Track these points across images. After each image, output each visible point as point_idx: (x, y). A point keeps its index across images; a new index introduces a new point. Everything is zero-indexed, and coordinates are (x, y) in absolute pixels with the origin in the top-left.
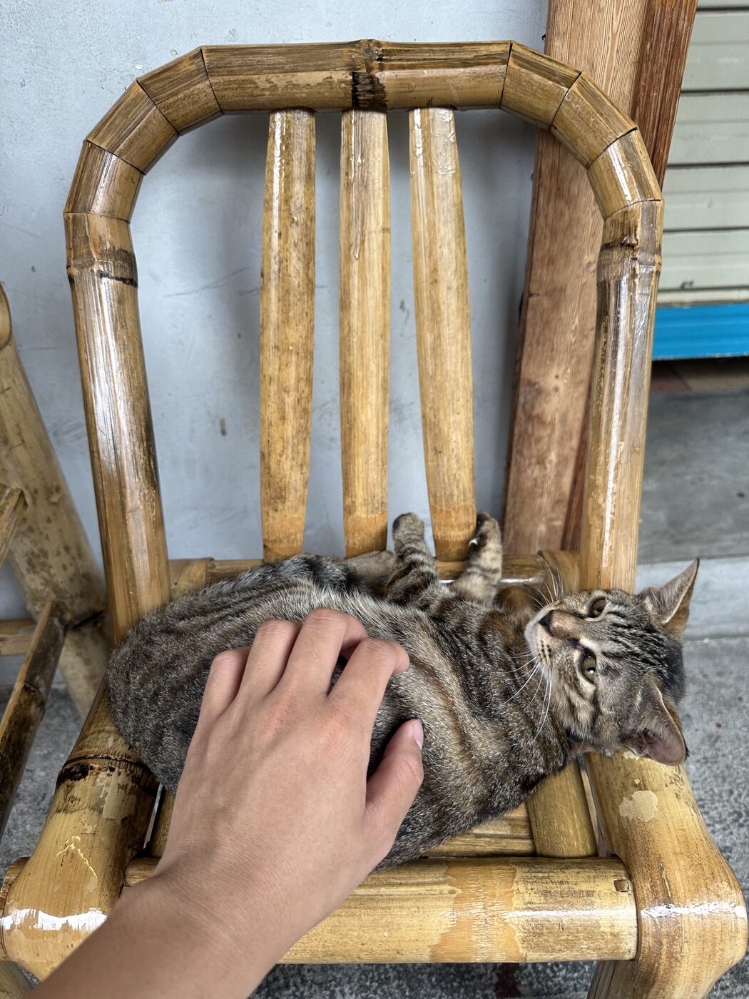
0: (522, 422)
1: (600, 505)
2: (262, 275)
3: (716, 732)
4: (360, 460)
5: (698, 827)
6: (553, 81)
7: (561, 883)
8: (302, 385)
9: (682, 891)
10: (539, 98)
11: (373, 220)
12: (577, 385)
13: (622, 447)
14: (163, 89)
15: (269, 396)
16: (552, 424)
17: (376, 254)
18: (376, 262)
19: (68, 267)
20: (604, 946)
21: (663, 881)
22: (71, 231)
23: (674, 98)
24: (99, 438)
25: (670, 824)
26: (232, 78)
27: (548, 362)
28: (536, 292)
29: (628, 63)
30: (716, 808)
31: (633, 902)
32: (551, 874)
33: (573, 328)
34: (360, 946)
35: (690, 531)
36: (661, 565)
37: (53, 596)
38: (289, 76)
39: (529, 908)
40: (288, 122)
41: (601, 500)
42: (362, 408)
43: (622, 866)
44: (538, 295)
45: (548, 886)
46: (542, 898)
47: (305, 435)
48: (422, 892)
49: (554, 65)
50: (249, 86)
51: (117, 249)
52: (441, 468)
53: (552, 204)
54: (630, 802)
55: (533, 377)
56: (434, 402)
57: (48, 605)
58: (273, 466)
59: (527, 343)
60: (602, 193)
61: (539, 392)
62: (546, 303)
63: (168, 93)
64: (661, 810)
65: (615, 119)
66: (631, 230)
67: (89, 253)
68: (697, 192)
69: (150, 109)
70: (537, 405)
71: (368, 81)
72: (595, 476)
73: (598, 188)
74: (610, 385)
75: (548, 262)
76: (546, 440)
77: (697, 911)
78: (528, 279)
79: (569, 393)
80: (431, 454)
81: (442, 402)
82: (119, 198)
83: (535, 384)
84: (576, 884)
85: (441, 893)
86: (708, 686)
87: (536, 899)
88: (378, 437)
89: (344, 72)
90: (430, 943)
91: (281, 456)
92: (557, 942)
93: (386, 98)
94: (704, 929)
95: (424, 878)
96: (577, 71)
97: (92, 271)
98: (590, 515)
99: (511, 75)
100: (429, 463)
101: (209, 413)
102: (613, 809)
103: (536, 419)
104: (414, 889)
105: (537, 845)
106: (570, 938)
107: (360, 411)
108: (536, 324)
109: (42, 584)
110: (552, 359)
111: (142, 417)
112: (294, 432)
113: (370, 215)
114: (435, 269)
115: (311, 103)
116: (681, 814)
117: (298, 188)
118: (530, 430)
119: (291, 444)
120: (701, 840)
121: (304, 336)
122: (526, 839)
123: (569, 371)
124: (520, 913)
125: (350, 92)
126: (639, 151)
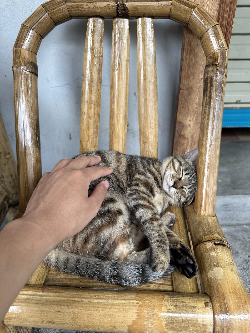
0: (177, 137)
1: (204, 160)
2: (83, 76)
3: (248, 259)
4: (116, 145)
5: (240, 283)
6: (188, 7)
7: (183, 302)
8: (96, 116)
9: (232, 308)
10: (183, 13)
11: (123, 57)
12: (197, 124)
13: (212, 138)
14: (50, 7)
15: (84, 120)
16: (188, 138)
17: (124, 69)
18: (124, 71)
19: (13, 67)
20: (200, 330)
21: (225, 304)
22: (14, 54)
23: (232, 17)
24: (19, 128)
25: (228, 281)
26: (74, 4)
27: (187, 115)
28: (182, 88)
29: (216, 4)
30: (248, 287)
31: (212, 312)
32: (179, 299)
33: (196, 102)
34: (99, 324)
35: (239, 185)
36: (228, 196)
37: (6, 193)
38: (94, 4)
39: (169, 312)
40: (94, 21)
41: (204, 158)
42: (117, 125)
43: (208, 297)
44: (183, 89)
45: (177, 303)
46: (174, 308)
47: (96, 135)
48: (126, 303)
49: (189, 2)
50: (80, 7)
51: (30, 61)
52: (146, 149)
53: (188, 56)
54: (212, 272)
55: (181, 120)
56: (143, 124)
57: (4, 196)
58: (84, 145)
59: (179, 107)
60: (206, 47)
61: (183, 126)
62: (186, 92)
63: (52, 8)
64: (225, 275)
65: (210, 21)
66: (216, 60)
67: (20, 62)
68: (242, 69)
69: (45, 14)
70: (183, 131)
71: (122, 6)
72: (202, 150)
73: (204, 46)
74: (208, 115)
75: (187, 77)
76: (186, 144)
77: (239, 317)
78: (180, 83)
79: (194, 127)
80: (142, 143)
81: (146, 124)
82: (32, 44)
83: (182, 123)
84: (189, 303)
85: (133, 303)
86: (245, 242)
87: (172, 308)
88: (123, 136)
89: (114, 3)
90: (127, 324)
91: (87, 142)
92: (180, 327)
93: (129, 12)
94: (242, 325)
95: (127, 297)
96: (197, 4)
97: (21, 68)
98: (199, 164)
99: (173, 5)
100: (141, 147)
101: (65, 131)
102: (205, 275)
103: (182, 137)
104: (123, 301)
105: (174, 288)
106: (185, 325)
107: (116, 126)
108: (183, 100)
109: (2, 188)
110: (188, 114)
111: (35, 121)
112: (93, 133)
113: (122, 55)
114: (145, 75)
115: (102, 14)
116: (233, 277)
117: (97, 45)
118: (180, 140)
119: (91, 138)
120: (241, 288)
121: (97, 98)
122: (170, 285)
123: (194, 119)
124: (165, 314)
125: (116, 10)
126: (219, 32)
